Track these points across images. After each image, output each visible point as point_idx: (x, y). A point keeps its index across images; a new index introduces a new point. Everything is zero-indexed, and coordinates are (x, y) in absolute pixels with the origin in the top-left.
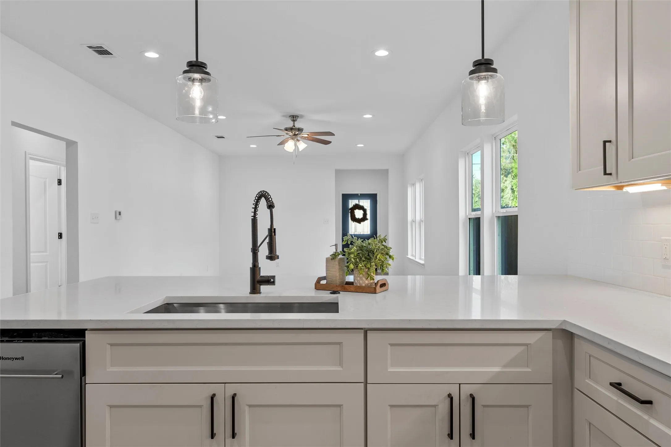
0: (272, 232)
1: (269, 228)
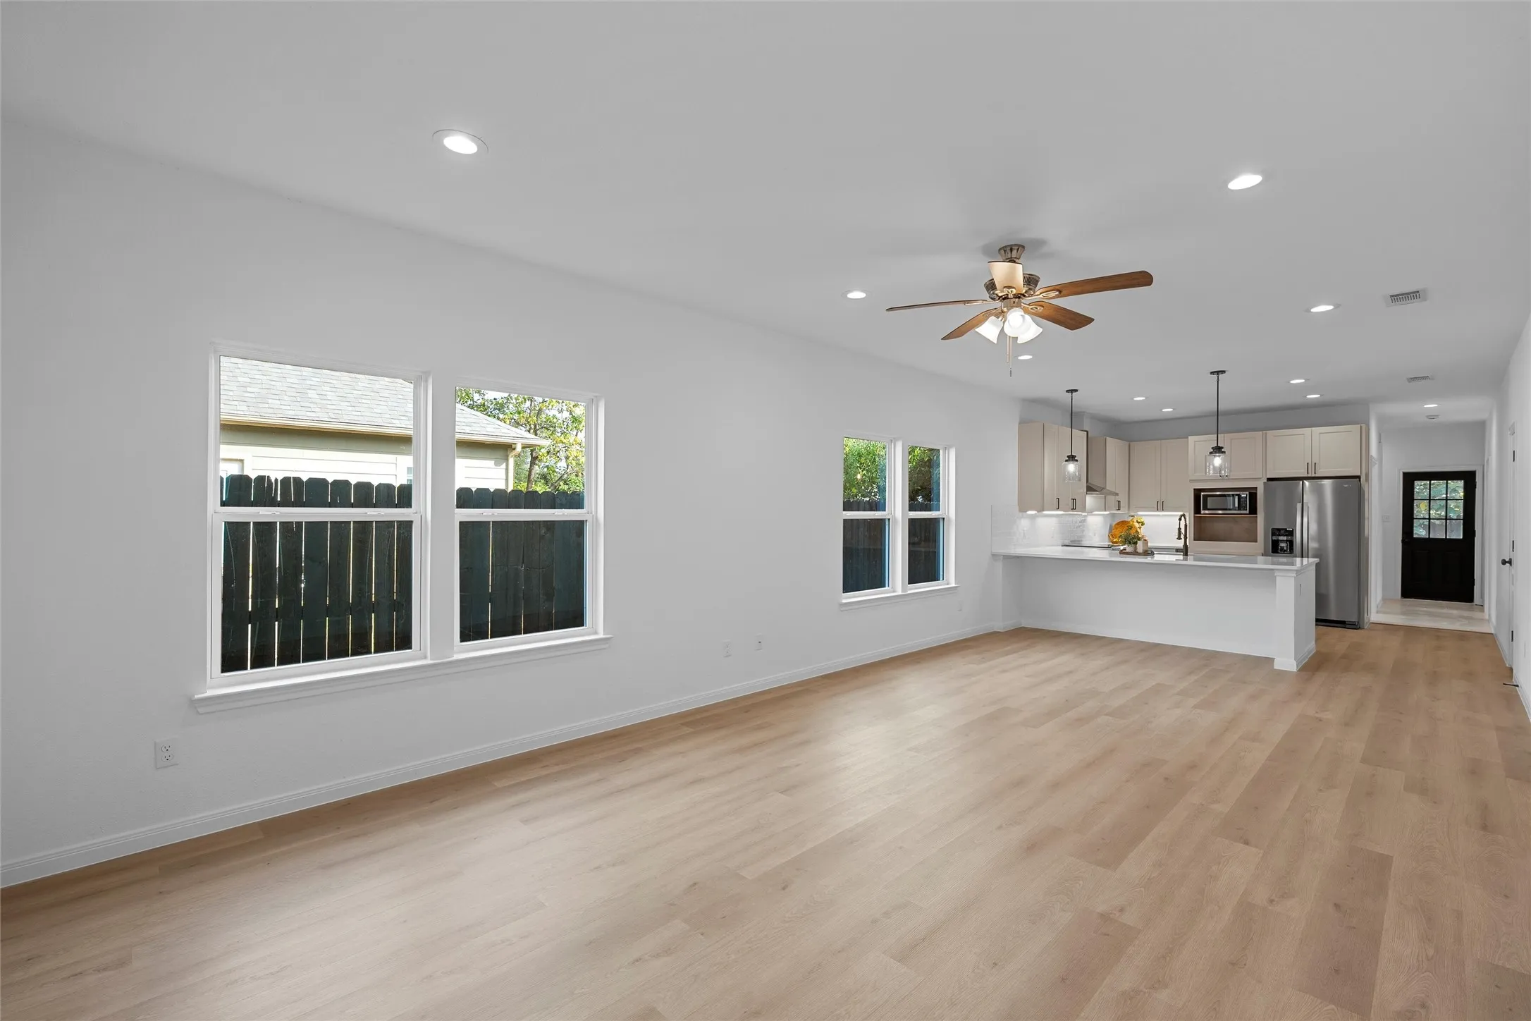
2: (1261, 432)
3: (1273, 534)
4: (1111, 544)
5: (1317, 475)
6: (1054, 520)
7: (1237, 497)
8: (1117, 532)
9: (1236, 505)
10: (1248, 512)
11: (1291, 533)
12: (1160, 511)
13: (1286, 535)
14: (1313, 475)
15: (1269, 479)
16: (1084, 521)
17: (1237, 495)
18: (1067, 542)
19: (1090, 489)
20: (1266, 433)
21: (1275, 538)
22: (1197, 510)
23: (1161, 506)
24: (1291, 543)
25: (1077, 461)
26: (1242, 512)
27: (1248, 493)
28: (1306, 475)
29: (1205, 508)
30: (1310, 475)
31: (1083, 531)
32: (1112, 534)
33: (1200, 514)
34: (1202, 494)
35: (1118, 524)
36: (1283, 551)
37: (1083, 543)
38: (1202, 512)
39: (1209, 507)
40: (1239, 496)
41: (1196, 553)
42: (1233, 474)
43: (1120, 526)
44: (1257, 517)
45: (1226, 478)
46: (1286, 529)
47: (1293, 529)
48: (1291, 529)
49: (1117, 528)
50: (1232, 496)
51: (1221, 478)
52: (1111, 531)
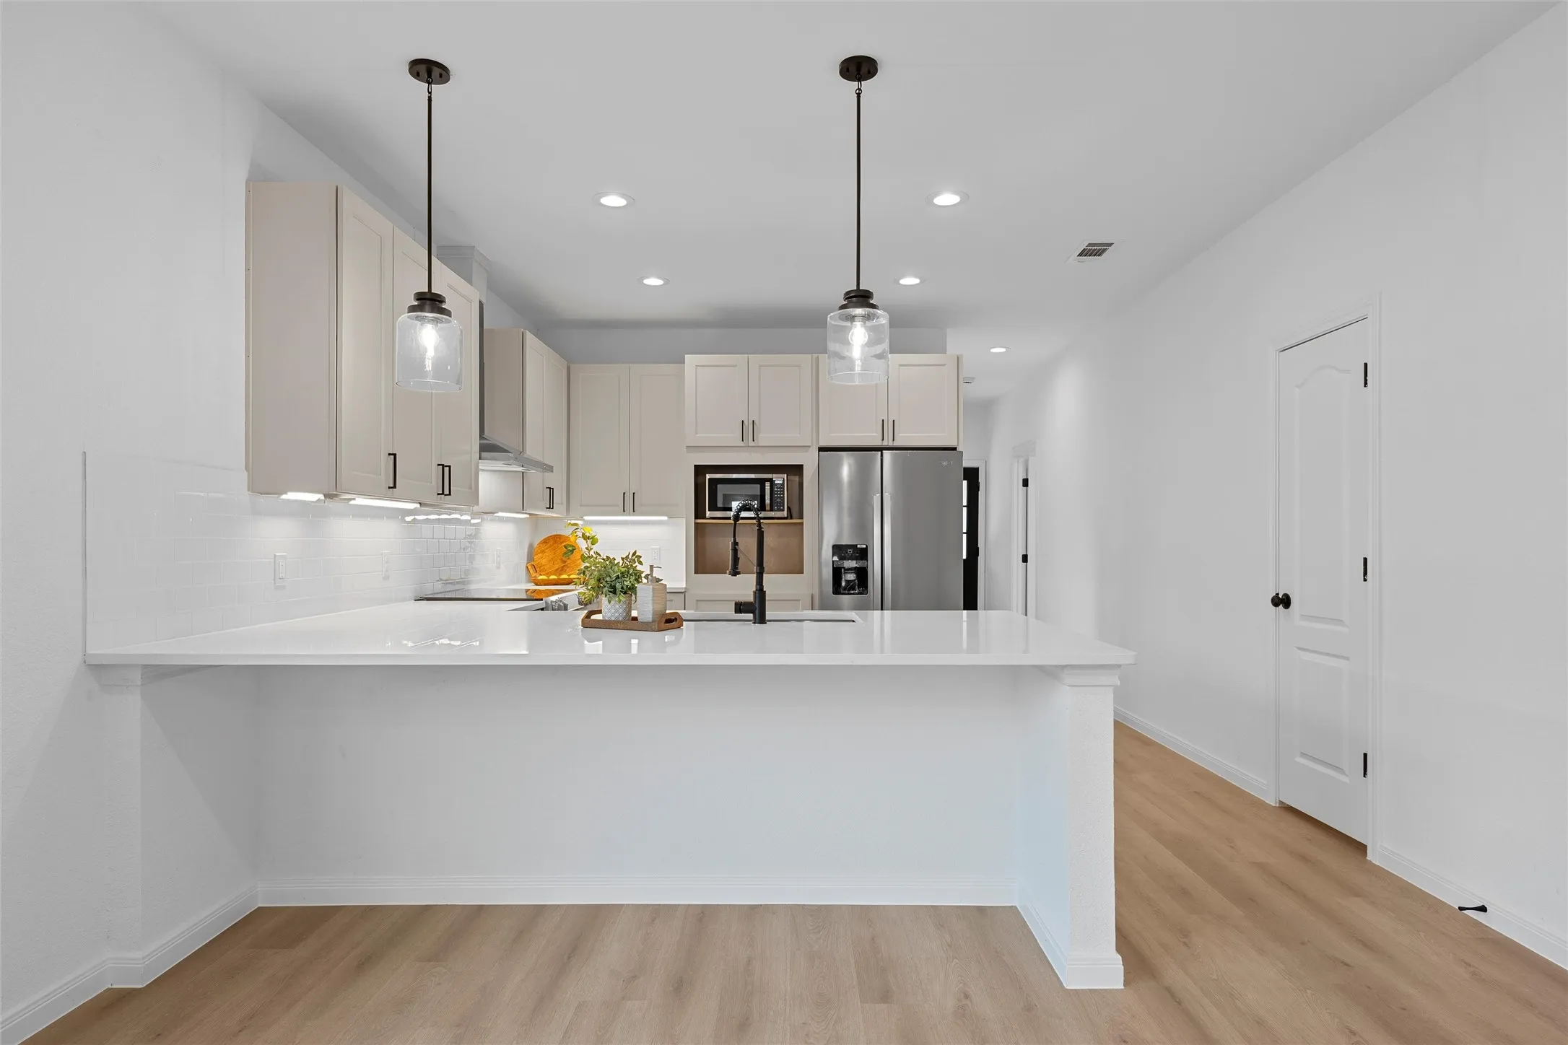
2: (810, 356)
3: (836, 557)
4: (532, 587)
5: (896, 444)
6: (389, 529)
7: (768, 484)
8: (543, 560)
9: (767, 500)
10: (785, 514)
11: (863, 554)
12: (629, 515)
13: (856, 559)
14: (891, 444)
15: (821, 449)
16: (476, 534)
17: (768, 480)
18: (429, 591)
19: (488, 448)
20: (818, 357)
21: (836, 564)
22: (699, 513)
23: (629, 504)
24: (862, 574)
25: (447, 313)
26: (778, 514)
27: (786, 475)
28: (879, 443)
29: (713, 507)
30: (885, 444)
31: (472, 558)
32: (533, 566)
33: (705, 518)
34: (708, 476)
35: (545, 541)
36: (850, 588)
37: (473, 587)
38: (708, 514)
39: (719, 504)
40: (771, 480)
41: (697, 601)
42: (763, 439)
43: (551, 546)
44: (802, 523)
45: (751, 443)
46: (857, 545)
47: (867, 546)
48: (865, 546)
49: (543, 552)
50: (761, 482)
51: (742, 444)
52: (530, 557)
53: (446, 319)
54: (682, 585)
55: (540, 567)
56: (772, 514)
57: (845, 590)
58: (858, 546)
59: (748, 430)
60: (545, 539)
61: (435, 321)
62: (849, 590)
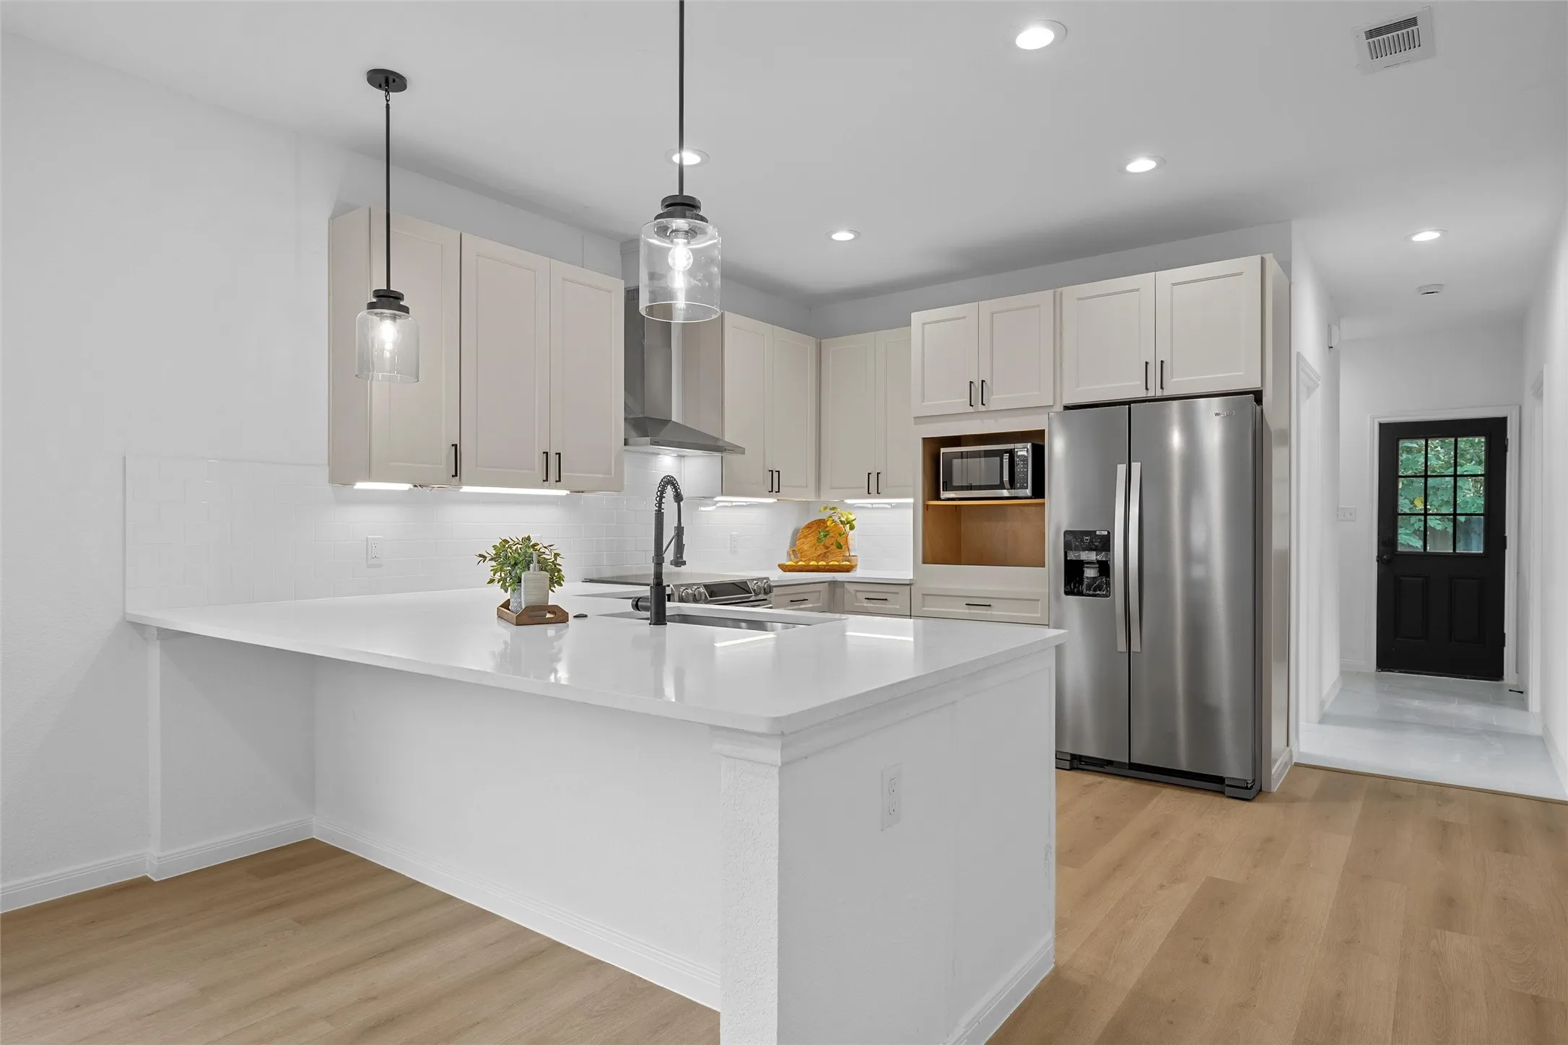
0: (679, 531)
1: (676, 525)
2: (1051, 291)
3: (1068, 547)
5: (1167, 393)
7: (1006, 456)
8: (805, 545)
9: (1006, 478)
10: (1028, 492)
11: (1105, 544)
12: (875, 497)
13: (1096, 549)
14: (1159, 394)
15: (1067, 408)
17: (1006, 451)
20: (1061, 292)
21: (1072, 556)
22: (933, 490)
23: (874, 485)
24: (1104, 568)
25: (406, 310)
26: (1020, 493)
27: (1029, 445)
28: (1141, 394)
29: (948, 486)
30: (1151, 394)
33: (938, 499)
34: (941, 449)
35: (809, 526)
36: (1093, 587)
38: (944, 495)
39: (955, 484)
40: (1011, 452)
41: (924, 595)
42: (997, 399)
43: (814, 531)
44: (1044, 504)
45: (981, 408)
46: (1096, 531)
47: (1109, 532)
48: (1106, 533)
49: (805, 537)
50: (999, 454)
51: (971, 409)
52: (793, 544)
53: (404, 316)
54: (908, 575)
55: (801, 553)
56: (1014, 493)
57: (1090, 590)
58: (1098, 533)
59: (978, 392)
60: (809, 524)
61: (394, 318)
62: (1095, 590)
